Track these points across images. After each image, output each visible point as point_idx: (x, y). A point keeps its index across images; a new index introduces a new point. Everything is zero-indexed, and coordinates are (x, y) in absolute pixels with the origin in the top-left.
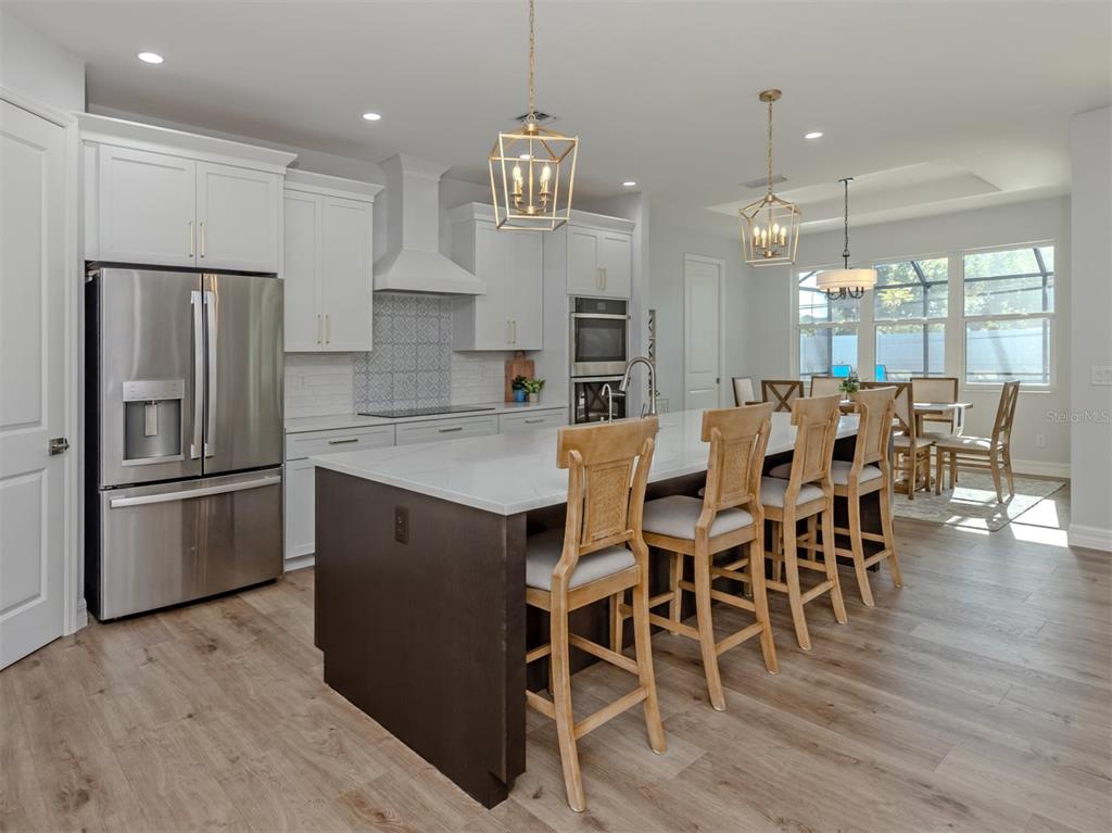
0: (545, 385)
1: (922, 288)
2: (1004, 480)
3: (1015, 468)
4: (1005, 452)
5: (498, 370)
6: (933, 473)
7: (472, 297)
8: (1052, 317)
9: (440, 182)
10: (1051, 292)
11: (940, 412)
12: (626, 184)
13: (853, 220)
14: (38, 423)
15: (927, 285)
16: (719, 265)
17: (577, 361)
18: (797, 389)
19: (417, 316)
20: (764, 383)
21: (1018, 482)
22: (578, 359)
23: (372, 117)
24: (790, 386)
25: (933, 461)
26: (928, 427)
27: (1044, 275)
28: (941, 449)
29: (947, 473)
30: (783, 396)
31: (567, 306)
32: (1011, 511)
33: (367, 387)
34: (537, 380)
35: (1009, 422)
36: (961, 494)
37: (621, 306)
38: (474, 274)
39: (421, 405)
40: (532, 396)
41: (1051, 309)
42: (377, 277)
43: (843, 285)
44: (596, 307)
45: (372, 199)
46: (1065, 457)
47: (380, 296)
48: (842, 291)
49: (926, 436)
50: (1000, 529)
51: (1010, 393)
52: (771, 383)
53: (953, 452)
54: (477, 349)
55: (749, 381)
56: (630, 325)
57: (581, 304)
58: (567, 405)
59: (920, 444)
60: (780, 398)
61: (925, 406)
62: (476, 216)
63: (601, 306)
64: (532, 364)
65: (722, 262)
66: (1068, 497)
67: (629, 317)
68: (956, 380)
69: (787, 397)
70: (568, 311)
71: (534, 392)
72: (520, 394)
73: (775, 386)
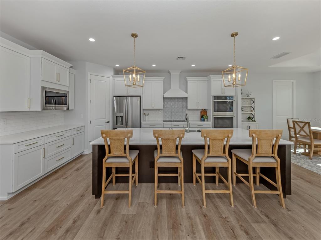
0: (209, 117)
5: (199, 114)
7: (187, 98)
9: (180, 74)
12: (229, 66)
14: (105, 119)
16: (293, 82)
19: (172, 102)
20: (294, 122)
22: (214, 112)
23: (154, 66)
24: (304, 124)
30: (302, 126)
33: (166, 115)
42: (164, 95)
45: (163, 80)
47: (165, 98)
52: (297, 122)
54: (188, 108)
57: (215, 98)
60: (300, 127)
62: (188, 80)
63: (223, 98)
64: (206, 112)
69: (303, 127)
70: (212, 100)
71: (206, 118)
72: (203, 119)
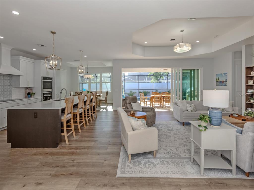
0: (35, 94)
1: (96, 77)
2: (107, 104)
3: (108, 103)
4: (107, 100)
5: (23, 91)
6: (99, 104)
7: (19, 76)
8: (111, 83)
9: (11, 51)
10: (111, 78)
11: (100, 95)
13: (89, 66)
15: (96, 76)
17: (43, 89)
18: (81, 93)
20: (76, 92)
21: (108, 104)
22: (43, 88)
25: (99, 102)
26: (98, 98)
27: (110, 76)
28: (100, 101)
29: (100, 104)
31: (41, 78)
32: (107, 107)
34: (33, 92)
35: (107, 96)
36: (102, 106)
37: (51, 79)
38: (20, 71)
39: (4, 99)
40: (32, 96)
41: (111, 82)
43: (87, 77)
44: (47, 79)
46: (112, 101)
48: (87, 78)
49: (98, 99)
50: (107, 110)
51: (107, 92)
53: (101, 101)
54: (21, 86)
55: (72, 92)
56: (53, 82)
57: (44, 78)
58: (41, 97)
59: (97, 100)
61: (98, 95)
62: (20, 59)
63: (48, 79)
64: (32, 90)
65: (67, 71)
66: (113, 105)
67: (53, 81)
68: (101, 91)
70: (41, 79)
71: (33, 95)
72: (29, 96)
73: (78, 93)
